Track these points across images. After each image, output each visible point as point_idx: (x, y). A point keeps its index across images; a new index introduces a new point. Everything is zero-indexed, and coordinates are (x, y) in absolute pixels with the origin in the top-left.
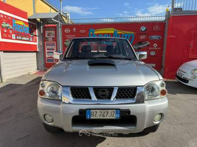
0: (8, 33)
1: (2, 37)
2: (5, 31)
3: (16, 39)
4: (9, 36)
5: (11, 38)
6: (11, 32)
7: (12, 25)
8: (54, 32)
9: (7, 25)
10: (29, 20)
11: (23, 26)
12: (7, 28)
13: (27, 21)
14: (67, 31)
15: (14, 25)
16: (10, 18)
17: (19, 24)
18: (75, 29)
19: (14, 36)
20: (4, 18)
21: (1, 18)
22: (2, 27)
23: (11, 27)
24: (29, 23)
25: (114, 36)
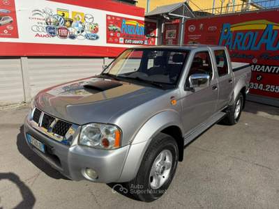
0: (115, 37)
1: (108, 42)
2: (112, 34)
3: (124, 43)
4: (116, 40)
5: (118, 43)
6: (118, 35)
7: (121, 27)
8: (175, 31)
9: (115, 28)
10: (146, 17)
11: (135, 26)
12: (114, 31)
13: (143, 19)
14: (192, 28)
15: (123, 27)
16: (119, 19)
17: (130, 25)
18: (202, 25)
19: (121, 40)
20: (111, 20)
21: (107, 20)
22: (108, 31)
23: (119, 29)
24: (145, 22)
25: (266, 33)
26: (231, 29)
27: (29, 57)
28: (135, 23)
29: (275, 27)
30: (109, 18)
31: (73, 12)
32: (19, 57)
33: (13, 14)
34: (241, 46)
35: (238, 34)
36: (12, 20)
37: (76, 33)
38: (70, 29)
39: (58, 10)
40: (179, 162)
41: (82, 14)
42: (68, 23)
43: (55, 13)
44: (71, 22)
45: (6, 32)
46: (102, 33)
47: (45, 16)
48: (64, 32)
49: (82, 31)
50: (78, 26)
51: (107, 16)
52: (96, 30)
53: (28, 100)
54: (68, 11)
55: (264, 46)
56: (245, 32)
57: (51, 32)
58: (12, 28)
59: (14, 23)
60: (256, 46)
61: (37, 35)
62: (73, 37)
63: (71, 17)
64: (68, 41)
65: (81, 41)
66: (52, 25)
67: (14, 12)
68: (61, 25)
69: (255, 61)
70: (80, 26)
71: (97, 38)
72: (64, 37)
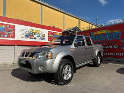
0: (51, 39)
1: (48, 40)
3: (55, 41)
10: (63, 32)
12: (51, 37)
13: (62, 33)
20: (50, 33)
21: (48, 33)
22: (49, 37)
23: (53, 36)
24: (62, 34)
25: (106, 34)
26: (94, 34)
27: (18, 46)
28: (59, 34)
29: (109, 32)
30: (49, 32)
31: (36, 30)
32: (14, 45)
33: (14, 30)
34: (98, 39)
35: (97, 35)
36: (13, 32)
37: (36, 37)
38: (34, 36)
39: (30, 29)
40: (74, 73)
41: (39, 31)
42: (34, 34)
43: (29, 30)
44: (35, 33)
45: (11, 36)
46: (46, 37)
47: (25, 31)
48: (32, 37)
49: (39, 37)
50: (37, 35)
51: (48, 31)
52: (44, 36)
53: (15, 63)
54: (34, 30)
55: (106, 39)
56: (99, 34)
57: (27, 36)
58: (13, 35)
59: (14, 33)
60: (104, 39)
61: (22, 38)
62: (35, 39)
63: (35, 32)
64: (33, 40)
65: (38, 40)
66: (28, 34)
67: (15, 30)
68: (31, 34)
69: (104, 44)
70: (38, 35)
71: (45, 39)
72: (32, 38)
